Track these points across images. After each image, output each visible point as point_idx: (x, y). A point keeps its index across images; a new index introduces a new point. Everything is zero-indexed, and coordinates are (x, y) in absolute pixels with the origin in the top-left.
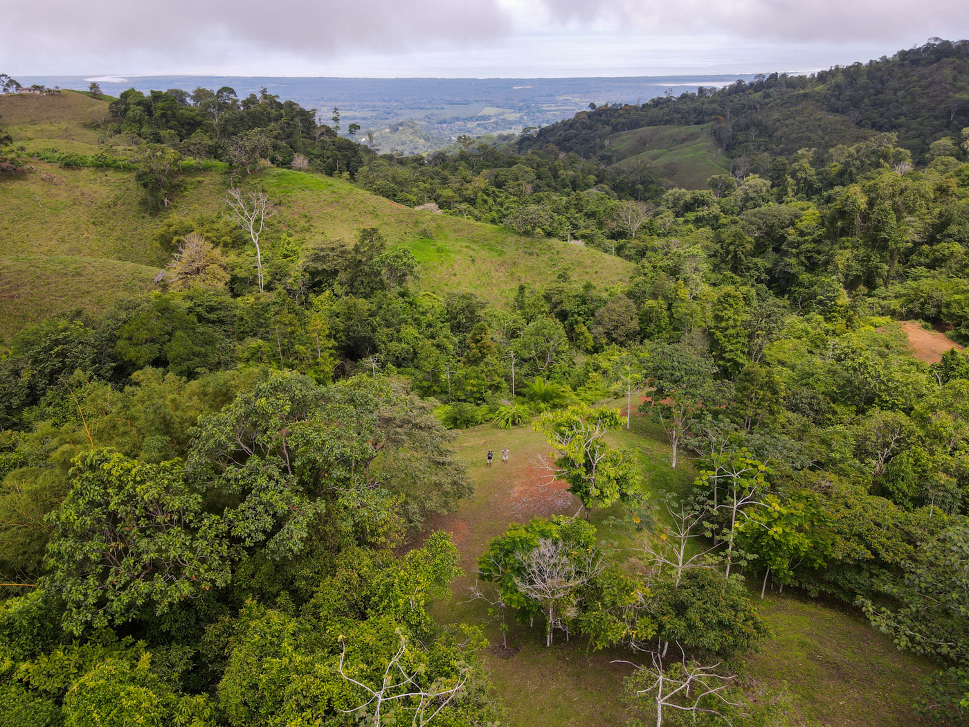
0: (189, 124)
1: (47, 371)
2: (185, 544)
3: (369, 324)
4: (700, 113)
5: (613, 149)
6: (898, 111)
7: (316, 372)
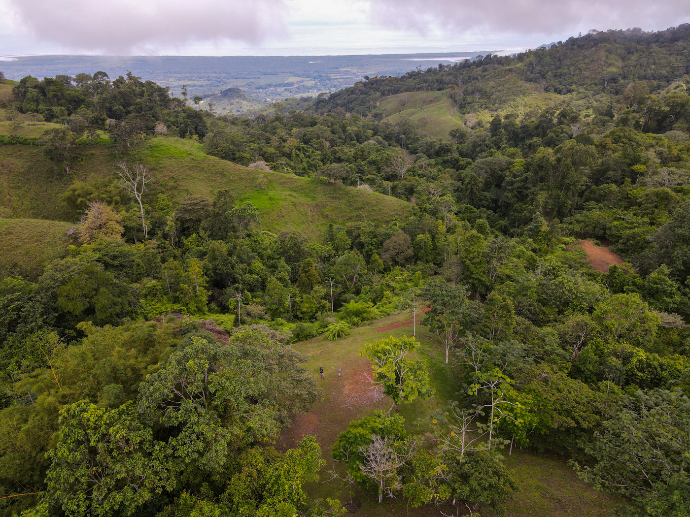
0: (74, 101)
1: (7, 322)
2: (145, 464)
3: (229, 263)
4: (441, 82)
5: (383, 109)
6: (571, 81)
7: (196, 302)
